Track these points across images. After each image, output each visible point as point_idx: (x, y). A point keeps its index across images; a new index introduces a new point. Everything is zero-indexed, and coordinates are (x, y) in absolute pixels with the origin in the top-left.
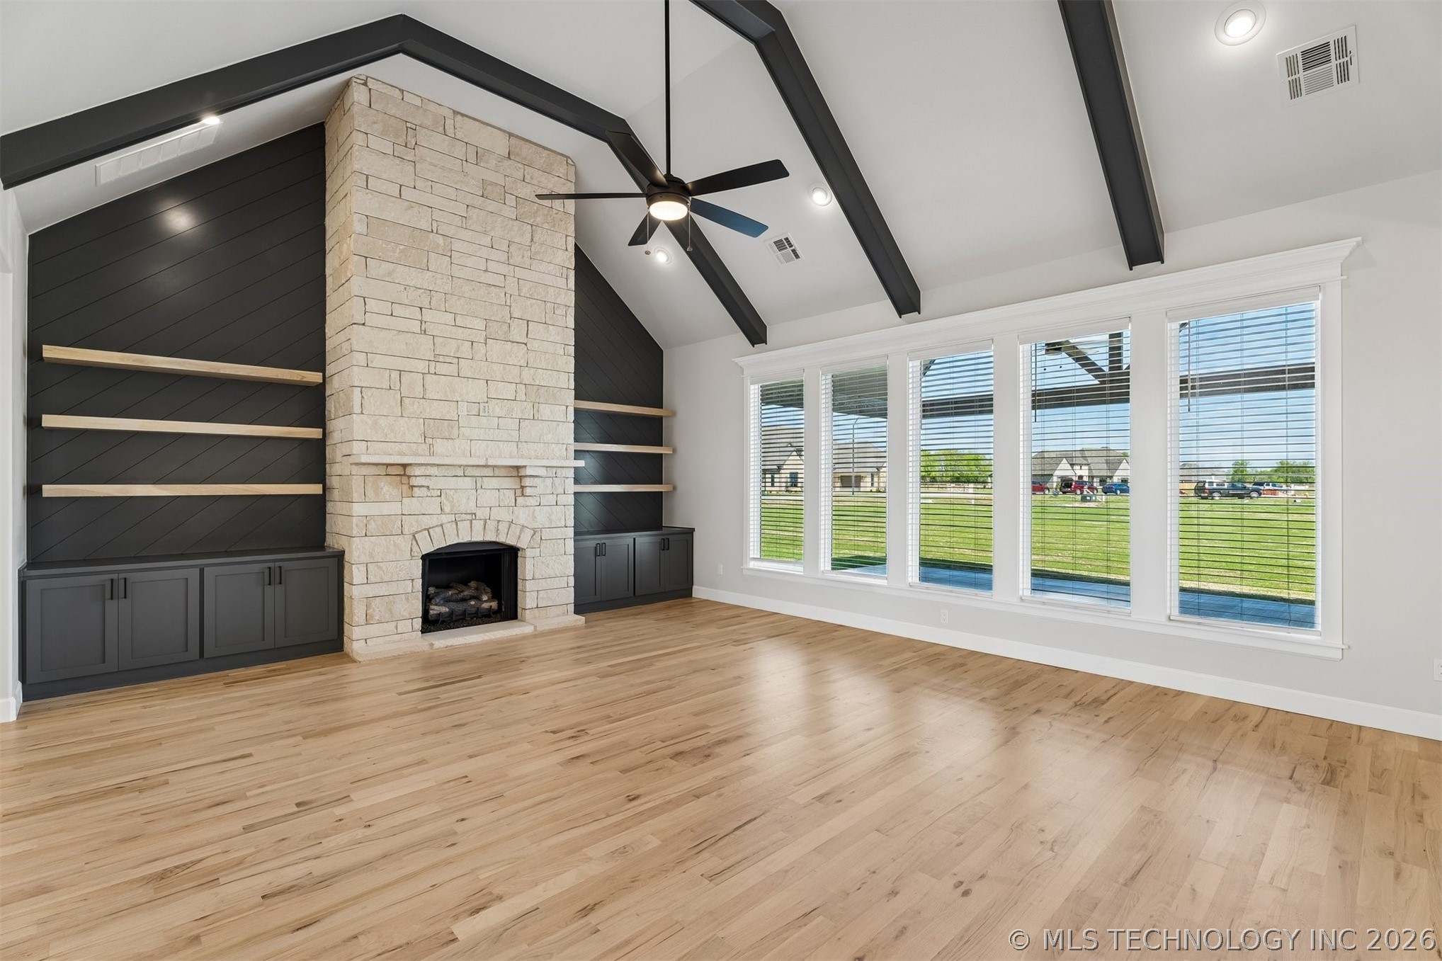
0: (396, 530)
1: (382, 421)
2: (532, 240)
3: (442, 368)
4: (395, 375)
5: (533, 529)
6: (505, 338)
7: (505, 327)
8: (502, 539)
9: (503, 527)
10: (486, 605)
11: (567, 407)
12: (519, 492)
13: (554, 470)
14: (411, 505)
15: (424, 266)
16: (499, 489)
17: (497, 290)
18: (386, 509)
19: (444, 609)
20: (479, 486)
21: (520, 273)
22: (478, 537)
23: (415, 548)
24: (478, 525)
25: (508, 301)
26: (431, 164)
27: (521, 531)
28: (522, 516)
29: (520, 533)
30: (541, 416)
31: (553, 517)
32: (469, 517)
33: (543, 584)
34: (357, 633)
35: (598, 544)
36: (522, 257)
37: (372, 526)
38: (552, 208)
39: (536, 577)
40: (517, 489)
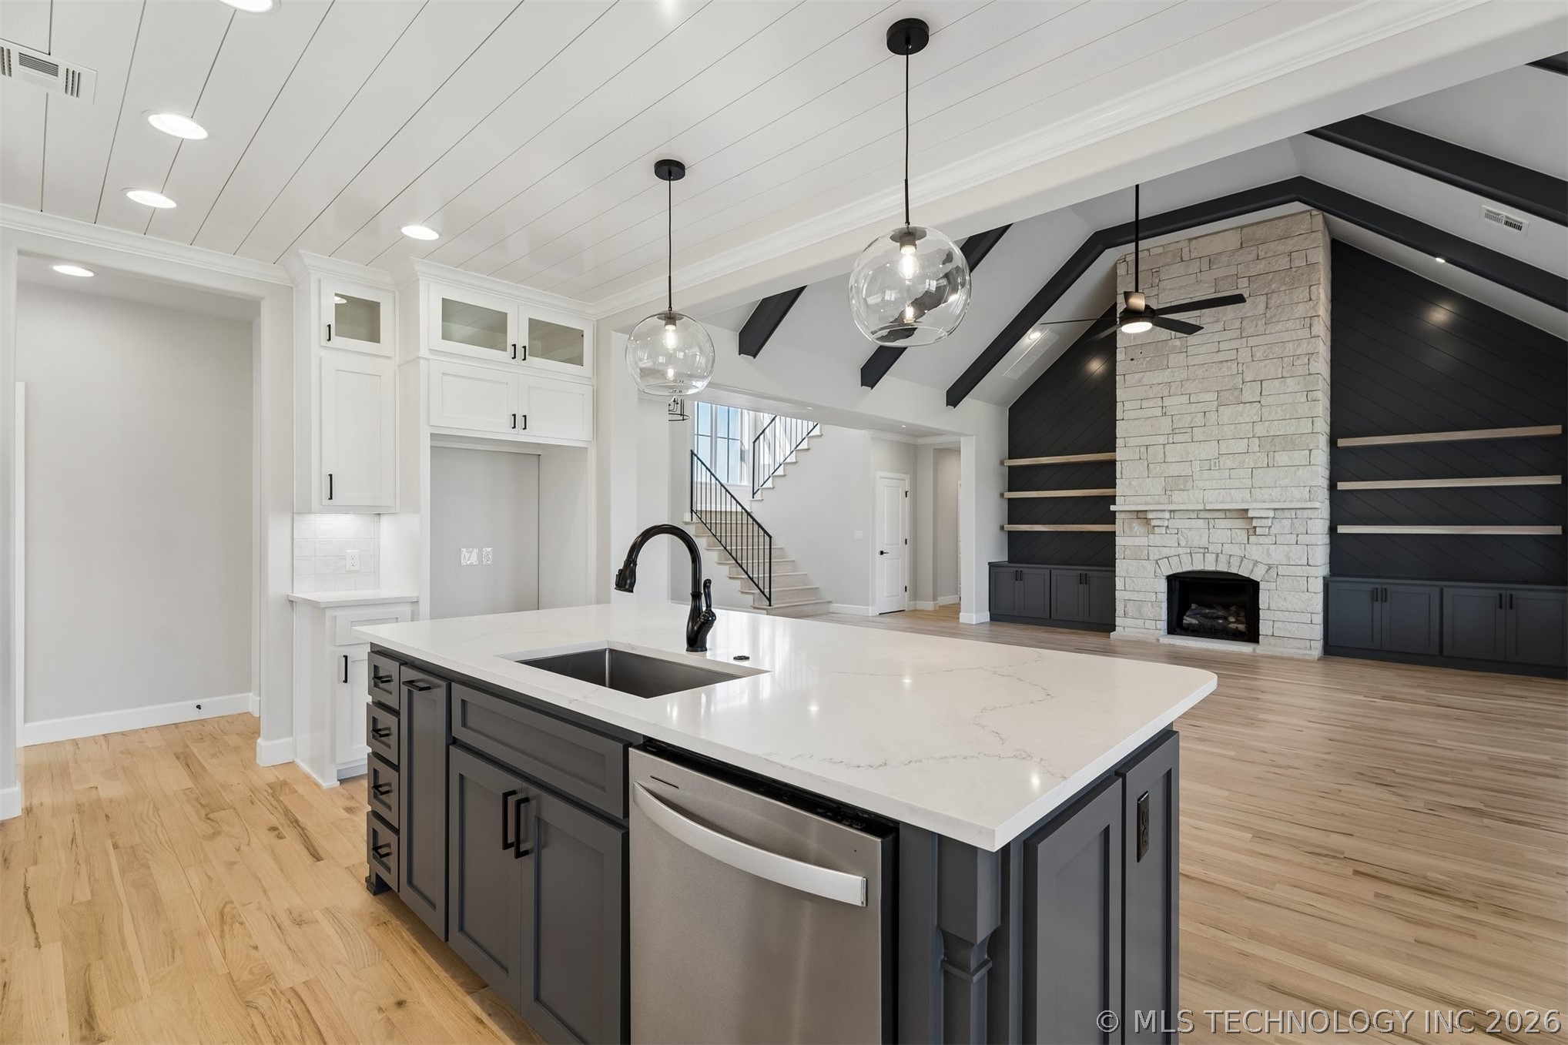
0: (1144, 555)
1: (1134, 483)
2: (1267, 307)
3: (1178, 438)
4: (1143, 449)
5: (1268, 565)
6: (1236, 401)
7: (1237, 393)
8: (1234, 570)
9: (1235, 562)
10: (1233, 626)
11: (1310, 451)
12: (1251, 532)
13: (1293, 512)
14: (1154, 539)
15: (1165, 366)
16: (1231, 529)
18: (1137, 541)
19: (1194, 621)
20: (1211, 526)
21: (1252, 341)
22: (1210, 567)
23: (1158, 570)
24: (1211, 558)
25: (1240, 369)
26: (1170, 289)
27: (1254, 565)
28: (1255, 552)
29: (1254, 567)
30: (1277, 463)
31: (1291, 555)
32: (1202, 551)
33: (1280, 616)
34: (1118, 621)
35: (1377, 589)
36: (1256, 326)
37: (1128, 552)
38: (1291, 268)
39: (1271, 608)
40: (1248, 529)
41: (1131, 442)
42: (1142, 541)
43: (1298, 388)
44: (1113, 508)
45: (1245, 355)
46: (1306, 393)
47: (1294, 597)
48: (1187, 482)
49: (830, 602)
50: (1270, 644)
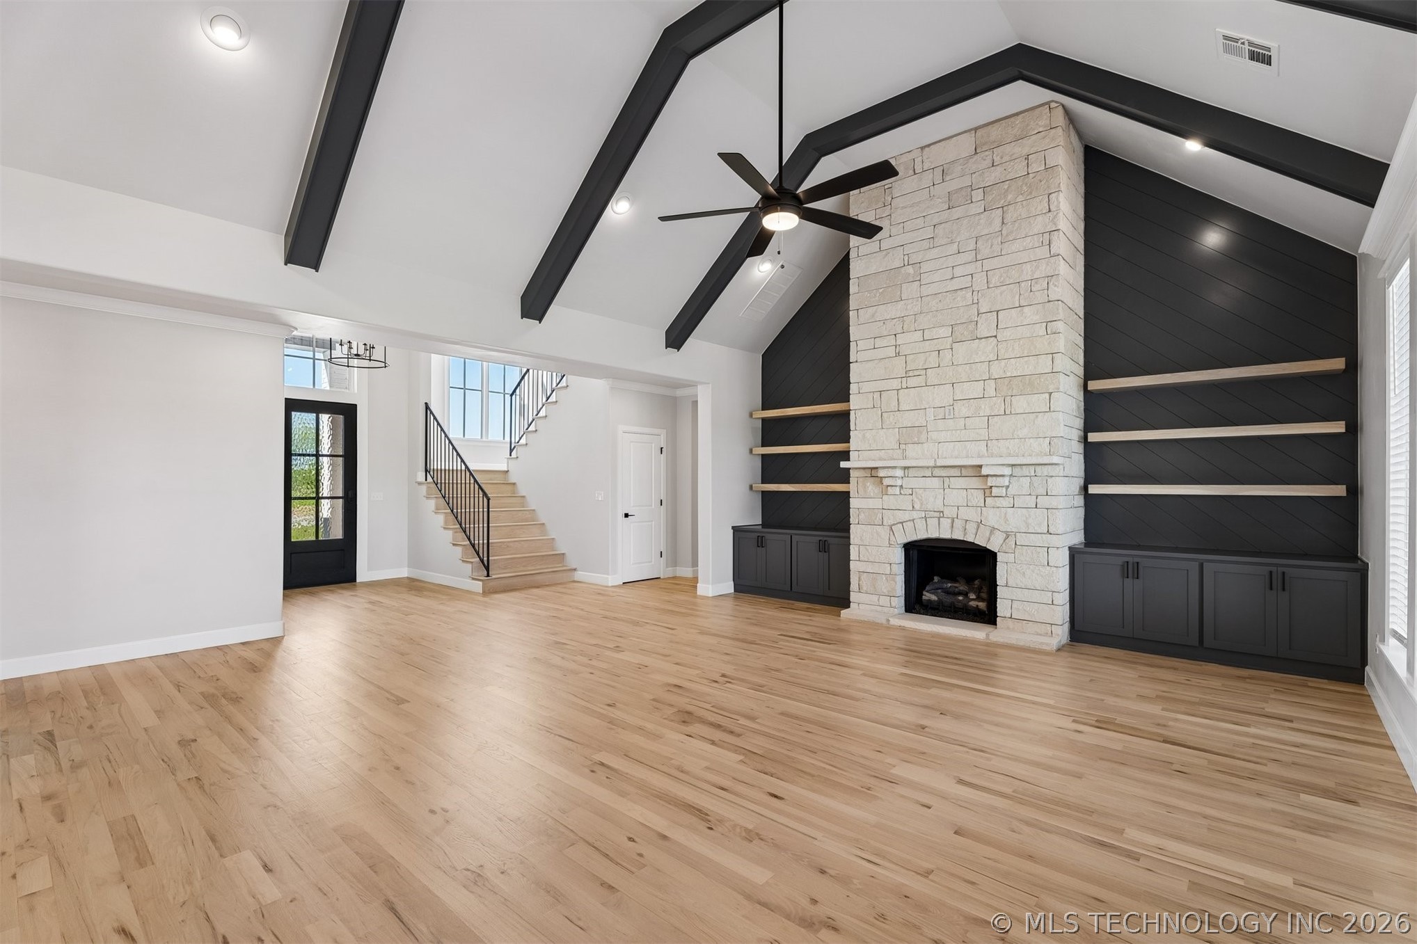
0: (878, 521)
1: (868, 435)
2: (1003, 223)
3: (912, 382)
4: (877, 395)
5: (1006, 532)
6: (971, 337)
7: (972, 327)
8: (970, 539)
9: (971, 528)
10: (973, 604)
11: (1050, 394)
12: (988, 492)
13: (1032, 468)
14: (889, 501)
15: (898, 298)
16: (966, 489)
17: (964, 292)
18: (871, 503)
19: (934, 598)
20: (946, 486)
21: (988, 265)
22: (946, 535)
23: (892, 538)
24: (946, 523)
25: (975, 299)
26: (902, 208)
27: (991, 533)
28: (992, 517)
29: (991, 535)
30: (1015, 409)
31: (1030, 521)
32: (937, 514)
33: (1019, 594)
34: (853, 597)
35: (1128, 562)
36: (992, 246)
37: (862, 516)
38: (1028, 174)
39: (1009, 584)
40: (984, 489)
41: (866, 387)
42: (876, 503)
43: (1036, 318)
44: (843, 464)
45: (980, 281)
46: (1045, 324)
47: (1033, 571)
48: (921, 433)
49: (575, 570)
50: (1008, 628)
